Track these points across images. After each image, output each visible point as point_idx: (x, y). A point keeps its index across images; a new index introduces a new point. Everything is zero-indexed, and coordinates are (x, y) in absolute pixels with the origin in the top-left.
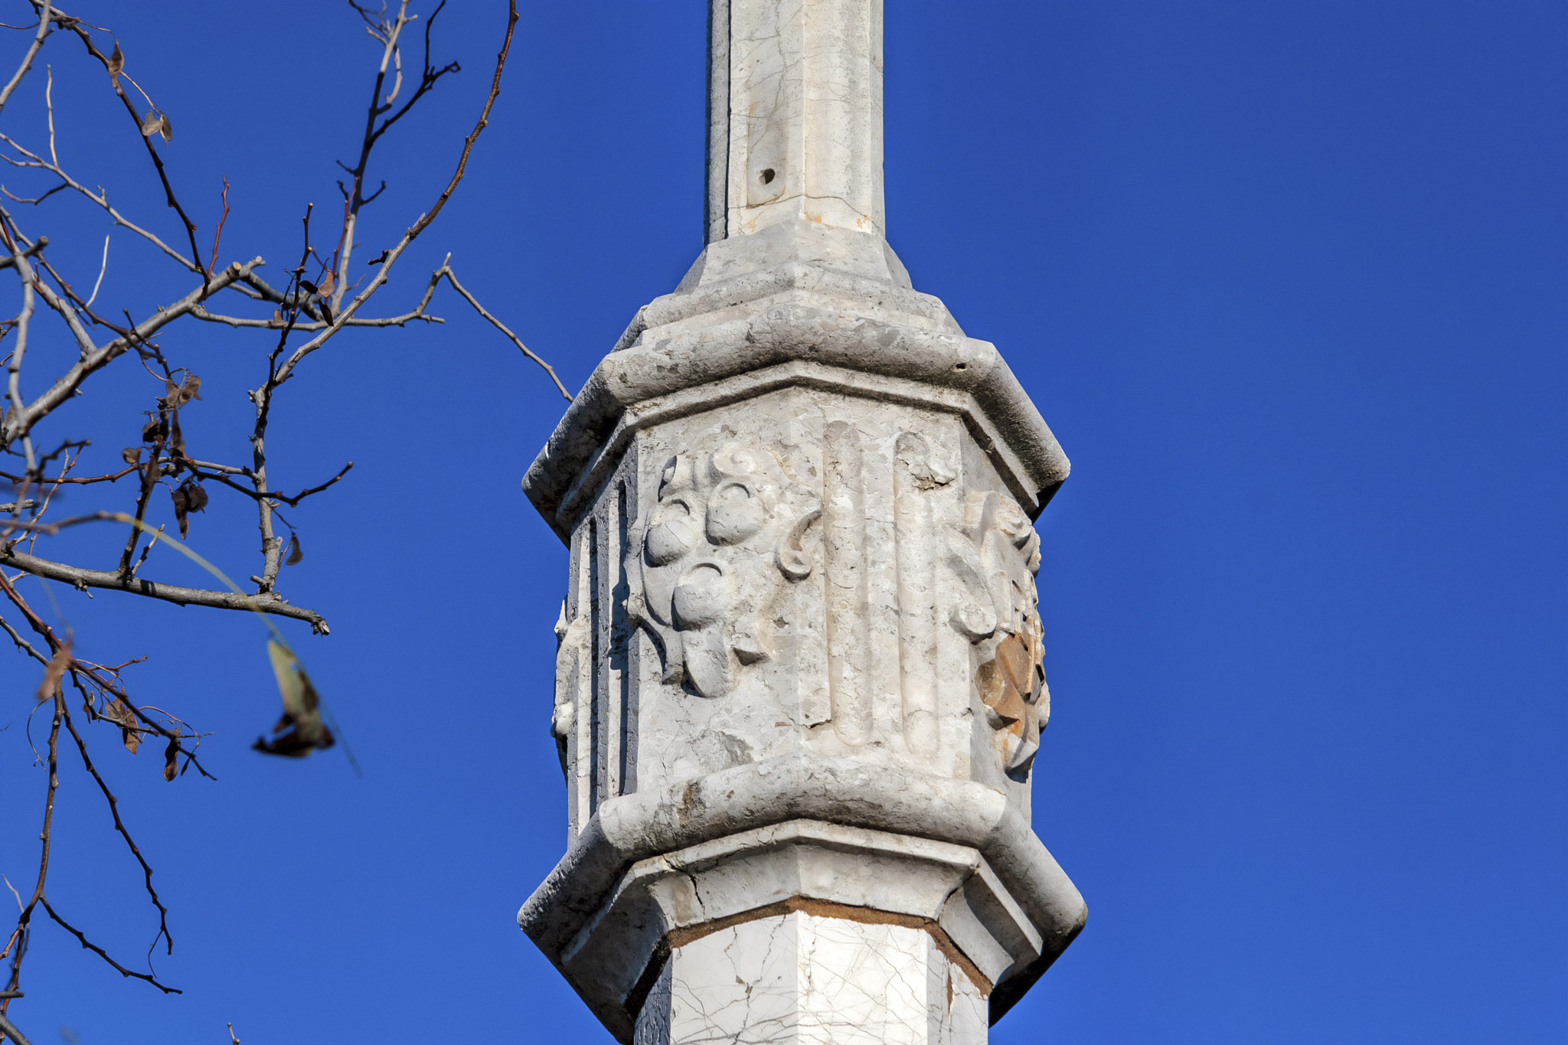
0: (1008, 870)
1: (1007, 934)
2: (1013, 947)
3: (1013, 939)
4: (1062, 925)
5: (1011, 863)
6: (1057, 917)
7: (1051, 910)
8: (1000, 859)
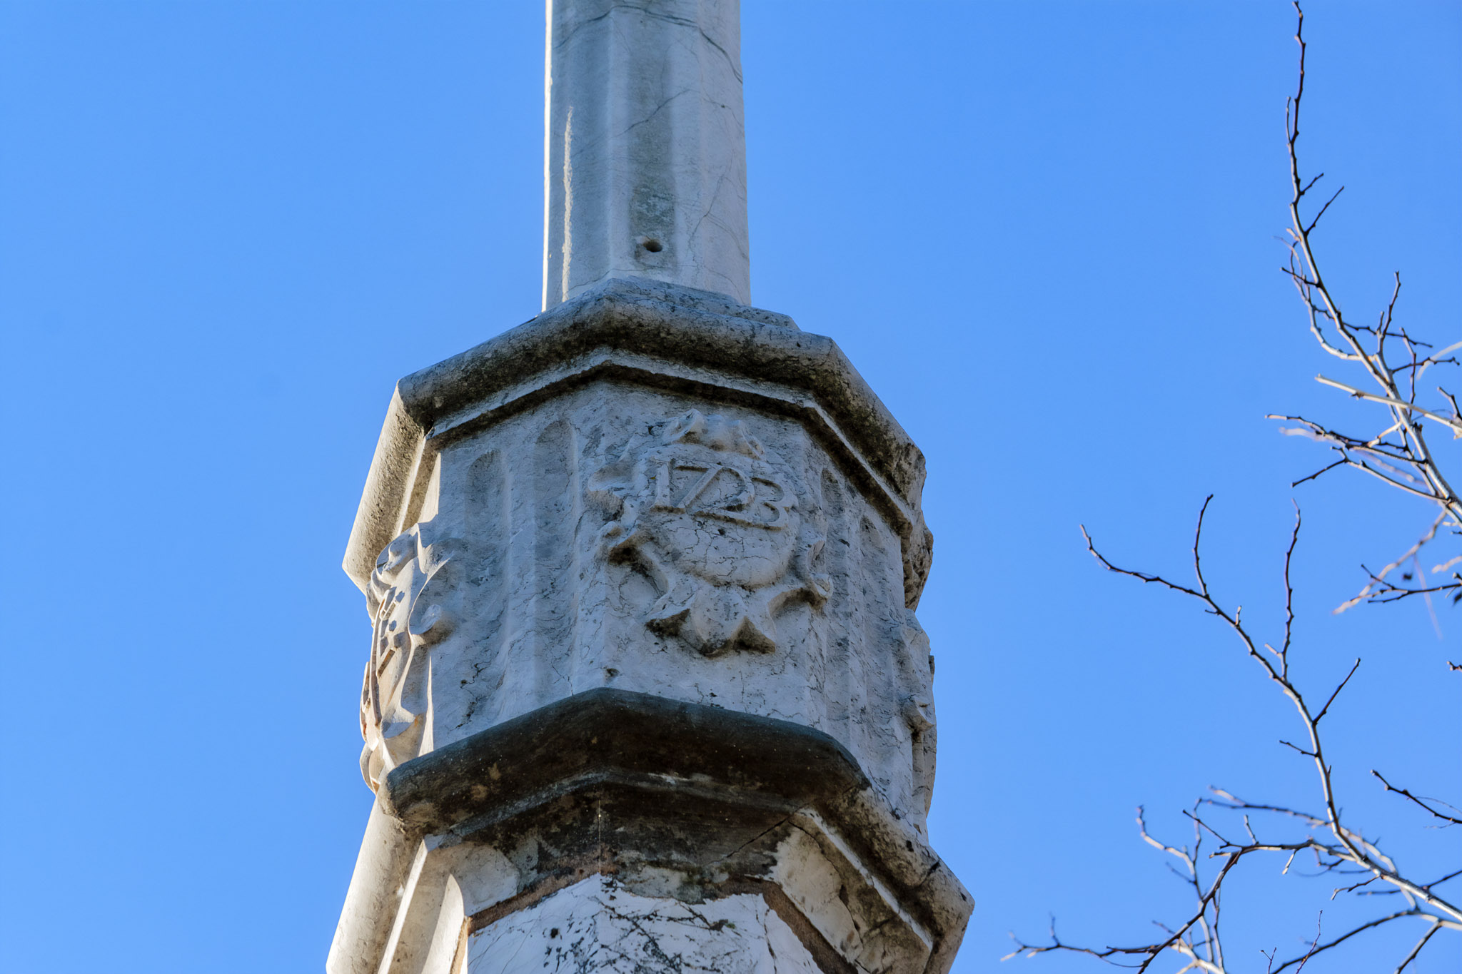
0: (374, 941)
1: (428, 904)
2: (438, 887)
3: (429, 894)
4: (395, 834)
5: (365, 944)
6: (390, 846)
7: (386, 859)
8: (367, 960)
